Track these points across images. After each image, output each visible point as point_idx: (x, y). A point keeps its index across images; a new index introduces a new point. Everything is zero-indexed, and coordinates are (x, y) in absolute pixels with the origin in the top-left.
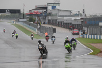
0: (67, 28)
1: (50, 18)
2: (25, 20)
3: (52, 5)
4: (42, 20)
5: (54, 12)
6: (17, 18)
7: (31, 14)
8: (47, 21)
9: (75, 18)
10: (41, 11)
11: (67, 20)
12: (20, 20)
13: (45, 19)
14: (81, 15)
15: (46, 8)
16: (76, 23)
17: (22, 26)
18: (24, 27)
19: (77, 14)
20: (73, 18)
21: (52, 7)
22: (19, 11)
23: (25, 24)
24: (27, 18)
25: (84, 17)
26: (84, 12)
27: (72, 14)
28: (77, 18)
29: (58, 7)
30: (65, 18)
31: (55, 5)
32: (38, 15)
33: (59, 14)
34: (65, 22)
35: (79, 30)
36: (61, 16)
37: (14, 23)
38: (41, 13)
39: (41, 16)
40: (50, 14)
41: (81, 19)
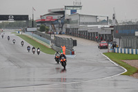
0: (91, 40)
1: (68, 26)
2: (35, 29)
3: (72, 8)
4: (57, 29)
5: (74, 18)
6: (23, 26)
7: (42, 22)
8: (64, 31)
9: (102, 26)
10: (56, 17)
11: (91, 28)
12: (28, 29)
13: (62, 28)
14: (111, 21)
15: (63, 13)
16: (104, 33)
17: (30, 37)
18: (34, 38)
19: (104, 20)
20: (100, 26)
21: (72, 11)
22: (26, 17)
23: (34, 35)
24: (38, 26)
25: (114, 24)
26: (114, 18)
27: (98, 21)
28: (105, 26)
29: (79, 11)
30: (88, 26)
31: (75, 8)
32: (52, 22)
33: (81, 21)
34: (89, 31)
35: (108, 42)
36: (83, 23)
37: (20, 33)
38: (57, 20)
39: (56, 24)
40: (68, 21)
41: (111, 27)
